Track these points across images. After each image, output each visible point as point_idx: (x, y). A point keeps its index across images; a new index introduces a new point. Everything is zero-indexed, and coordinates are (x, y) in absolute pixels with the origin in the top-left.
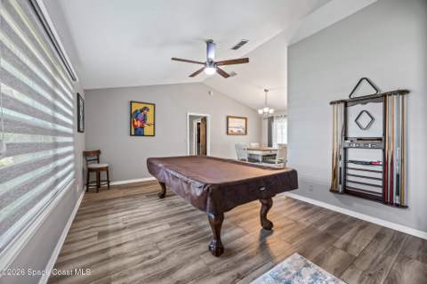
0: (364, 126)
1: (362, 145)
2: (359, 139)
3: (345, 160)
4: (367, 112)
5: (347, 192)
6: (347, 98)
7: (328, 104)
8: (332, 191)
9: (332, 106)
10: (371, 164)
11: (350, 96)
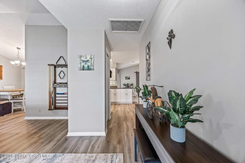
0: (62, 77)
1: (61, 86)
2: (60, 83)
3: (55, 93)
4: (63, 72)
5: (56, 108)
6: (55, 64)
7: (47, 65)
8: (49, 110)
9: (49, 66)
10: (64, 94)
11: (57, 63)
